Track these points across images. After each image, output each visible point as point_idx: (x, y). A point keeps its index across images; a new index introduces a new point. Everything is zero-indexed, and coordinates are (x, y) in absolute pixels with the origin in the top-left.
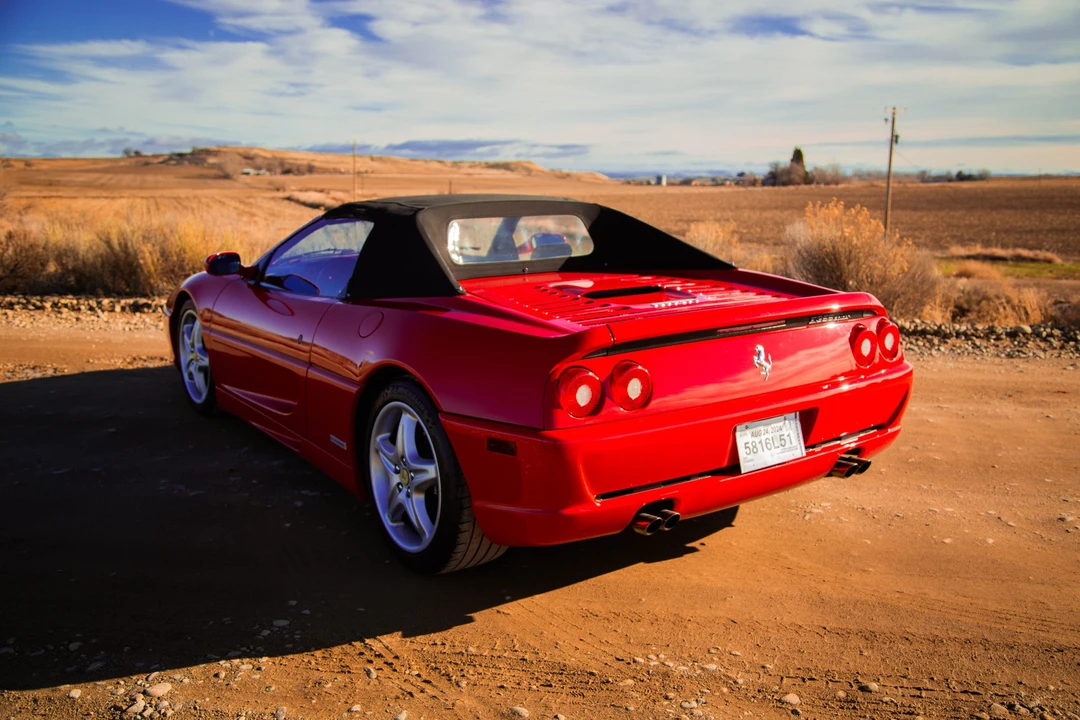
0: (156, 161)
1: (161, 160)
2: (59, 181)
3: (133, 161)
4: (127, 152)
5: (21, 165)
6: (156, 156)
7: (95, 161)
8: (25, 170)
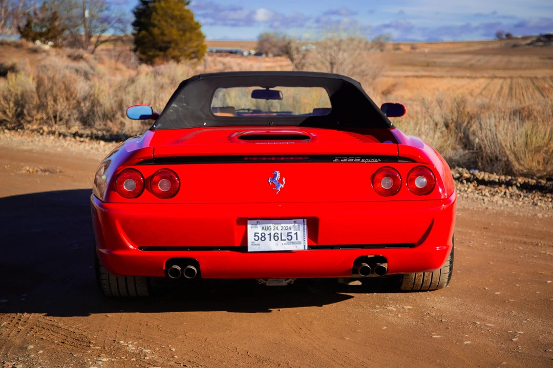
0: (524, 43)
1: (529, 41)
2: (435, 63)
3: (503, 43)
4: (499, 35)
5: (408, 49)
6: (525, 38)
7: (469, 43)
8: (410, 53)
